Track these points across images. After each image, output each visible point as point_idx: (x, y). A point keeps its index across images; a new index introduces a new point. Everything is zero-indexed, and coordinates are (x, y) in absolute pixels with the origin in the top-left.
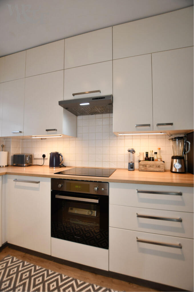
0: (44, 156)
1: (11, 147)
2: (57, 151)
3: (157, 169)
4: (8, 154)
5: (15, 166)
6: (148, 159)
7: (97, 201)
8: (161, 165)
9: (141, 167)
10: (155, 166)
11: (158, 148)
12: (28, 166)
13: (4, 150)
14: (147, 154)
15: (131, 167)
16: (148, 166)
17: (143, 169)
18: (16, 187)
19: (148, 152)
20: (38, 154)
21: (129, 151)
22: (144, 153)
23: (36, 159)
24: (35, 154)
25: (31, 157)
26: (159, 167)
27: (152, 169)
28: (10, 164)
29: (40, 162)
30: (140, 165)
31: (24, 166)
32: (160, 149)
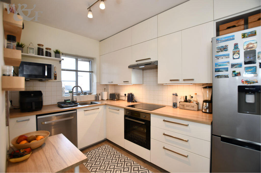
0: (125, 95)
1: (109, 89)
2: (132, 92)
3: (192, 109)
4: (108, 93)
5: (111, 100)
6: (186, 101)
7: (144, 123)
8: (195, 106)
9: (181, 106)
10: (190, 106)
11: (195, 94)
12: (117, 100)
13: (106, 91)
14: (186, 97)
15: (175, 105)
16: (185, 106)
17: (182, 107)
18: (110, 111)
19: (187, 96)
20: (122, 94)
21: (173, 95)
22: (184, 97)
23: (121, 96)
24: (121, 93)
25: (119, 95)
26: (193, 107)
27: (188, 108)
28: (109, 98)
29: (124, 98)
30: (180, 105)
31: (115, 100)
32: (196, 94)
